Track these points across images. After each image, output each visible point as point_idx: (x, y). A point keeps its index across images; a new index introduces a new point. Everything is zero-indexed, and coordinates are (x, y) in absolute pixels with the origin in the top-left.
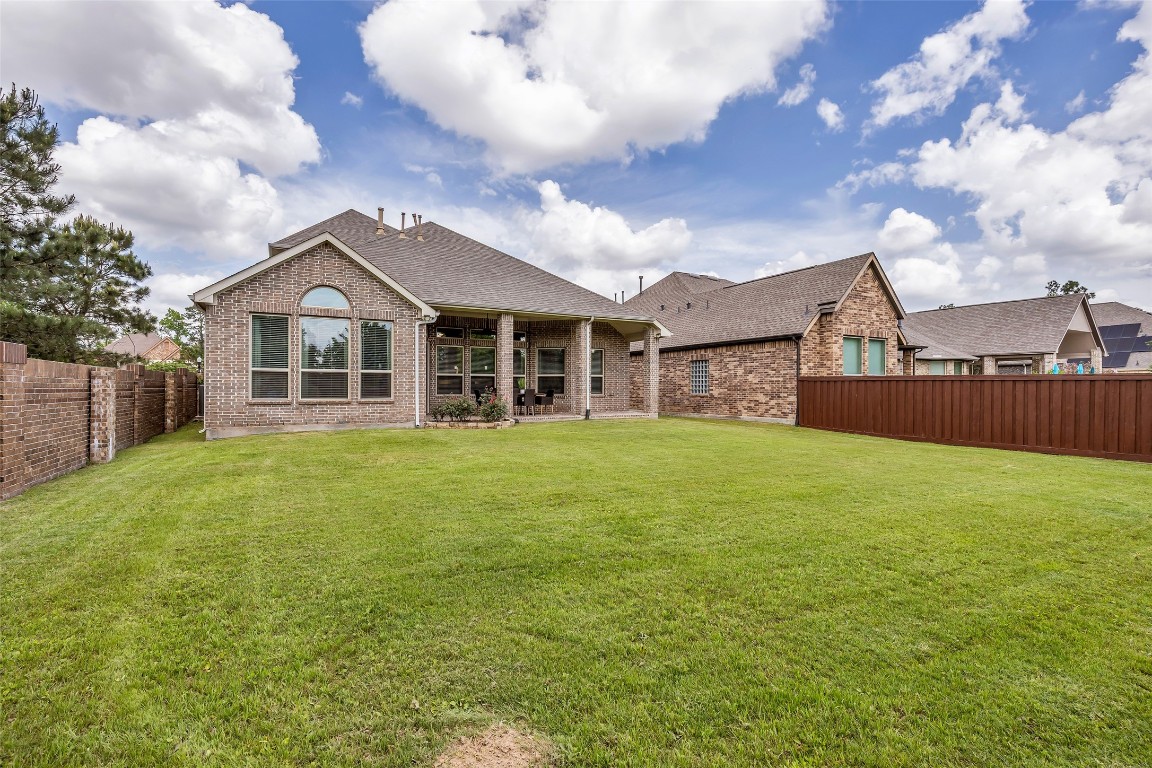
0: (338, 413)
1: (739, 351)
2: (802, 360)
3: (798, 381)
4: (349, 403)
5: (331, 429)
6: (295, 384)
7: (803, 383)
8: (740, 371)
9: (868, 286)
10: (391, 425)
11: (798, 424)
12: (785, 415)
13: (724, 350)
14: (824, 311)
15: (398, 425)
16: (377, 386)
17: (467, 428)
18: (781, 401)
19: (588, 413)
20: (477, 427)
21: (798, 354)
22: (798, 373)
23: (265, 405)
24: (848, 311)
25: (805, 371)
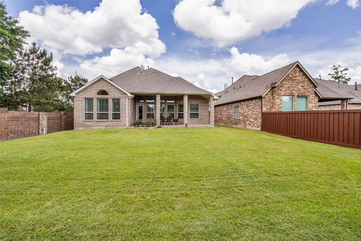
0: (106, 124)
1: (247, 103)
2: (263, 106)
3: (262, 114)
4: (108, 121)
5: (104, 128)
6: (95, 116)
7: (263, 114)
8: (247, 110)
9: (297, 75)
10: (120, 127)
11: (261, 130)
12: (258, 127)
13: (243, 102)
14: (273, 86)
15: (122, 127)
16: (117, 116)
17: (139, 128)
18: (257, 122)
19: (186, 125)
20: (141, 128)
21: (262, 104)
22: (262, 111)
23: (87, 121)
24: (285, 86)
25: (264, 110)
